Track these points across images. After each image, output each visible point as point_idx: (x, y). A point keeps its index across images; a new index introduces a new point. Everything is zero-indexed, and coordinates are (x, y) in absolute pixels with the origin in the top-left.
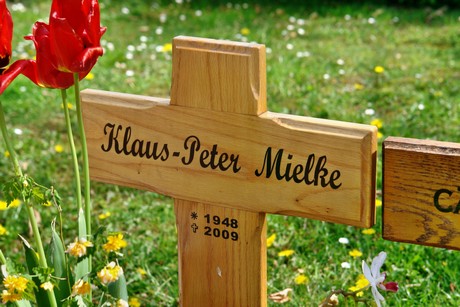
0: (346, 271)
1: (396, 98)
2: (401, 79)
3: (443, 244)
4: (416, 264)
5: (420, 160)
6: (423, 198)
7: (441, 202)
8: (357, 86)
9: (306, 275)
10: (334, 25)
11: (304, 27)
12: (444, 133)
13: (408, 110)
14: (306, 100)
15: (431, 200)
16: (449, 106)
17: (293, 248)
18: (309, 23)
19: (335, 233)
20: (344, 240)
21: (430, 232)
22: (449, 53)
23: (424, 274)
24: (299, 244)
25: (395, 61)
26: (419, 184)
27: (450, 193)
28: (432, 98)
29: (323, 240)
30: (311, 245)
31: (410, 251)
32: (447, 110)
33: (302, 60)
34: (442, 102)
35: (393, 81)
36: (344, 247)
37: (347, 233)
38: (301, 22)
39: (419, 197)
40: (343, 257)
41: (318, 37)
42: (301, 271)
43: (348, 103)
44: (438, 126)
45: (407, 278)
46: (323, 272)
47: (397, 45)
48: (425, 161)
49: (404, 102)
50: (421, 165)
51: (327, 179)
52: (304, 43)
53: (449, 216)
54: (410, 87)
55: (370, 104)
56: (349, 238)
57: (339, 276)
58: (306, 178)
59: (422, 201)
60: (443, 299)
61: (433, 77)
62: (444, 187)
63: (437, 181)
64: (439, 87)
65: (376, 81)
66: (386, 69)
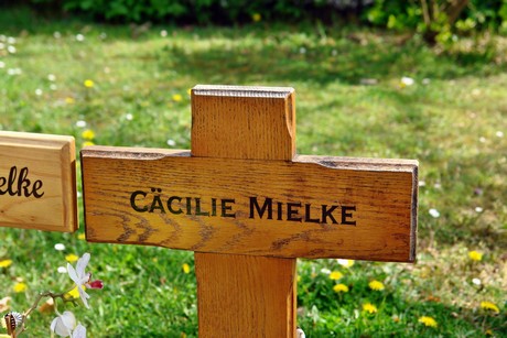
0: (63, 276)
1: (106, 110)
2: (110, 92)
3: (142, 241)
4: (129, 263)
5: (115, 166)
6: (120, 200)
7: (137, 203)
8: (69, 100)
9: (25, 282)
10: (45, 42)
11: (15, 45)
12: (151, 140)
13: (118, 121)
14: (20, 116)
15: (128, 202)
16: (155, 114)
17: (11, 258)
18: (20, 41)
19: (51, 241)
20: (60, 247)
21: (129, 231)
22: (154, 65)
23: (136, 271)
24: (17, 254)
25: (104, 74)
26: (116, 188)
27: (145, 194)
28: (139, 108)
29: (40, 248)
30: (29, 254)
31: (123, 251)
32: (153, 118)
33: (13, 77)
34: (149, 111)
35: (103, 93)
36: (61, 254)
37: (63, 239)
38: (12, 40)
39: (117, 200)
40: (60, 263)
41: (29, 55)
42: (20, 279)
43: (61, 117)
44: (146, 133)
45: (121, 276)
46: (42, 278)
47: (106, 59)
48: (120, 166)
49: (114, 113)
50: (117, 170)
51: (30, 189)
52: (15, 61)
53: (145, 215)
54: (119, 98)
55: (82, 117)
56: (65, 245)
57: (57, 281)
58: (9, 189)
59: (120, 203)
60: (155, 292)
61: (140, 89)
62: (139, 189)
63: (132, 183)
64: (146, 98)
65: (87, 94)
66: (96, 82)
